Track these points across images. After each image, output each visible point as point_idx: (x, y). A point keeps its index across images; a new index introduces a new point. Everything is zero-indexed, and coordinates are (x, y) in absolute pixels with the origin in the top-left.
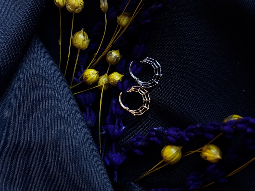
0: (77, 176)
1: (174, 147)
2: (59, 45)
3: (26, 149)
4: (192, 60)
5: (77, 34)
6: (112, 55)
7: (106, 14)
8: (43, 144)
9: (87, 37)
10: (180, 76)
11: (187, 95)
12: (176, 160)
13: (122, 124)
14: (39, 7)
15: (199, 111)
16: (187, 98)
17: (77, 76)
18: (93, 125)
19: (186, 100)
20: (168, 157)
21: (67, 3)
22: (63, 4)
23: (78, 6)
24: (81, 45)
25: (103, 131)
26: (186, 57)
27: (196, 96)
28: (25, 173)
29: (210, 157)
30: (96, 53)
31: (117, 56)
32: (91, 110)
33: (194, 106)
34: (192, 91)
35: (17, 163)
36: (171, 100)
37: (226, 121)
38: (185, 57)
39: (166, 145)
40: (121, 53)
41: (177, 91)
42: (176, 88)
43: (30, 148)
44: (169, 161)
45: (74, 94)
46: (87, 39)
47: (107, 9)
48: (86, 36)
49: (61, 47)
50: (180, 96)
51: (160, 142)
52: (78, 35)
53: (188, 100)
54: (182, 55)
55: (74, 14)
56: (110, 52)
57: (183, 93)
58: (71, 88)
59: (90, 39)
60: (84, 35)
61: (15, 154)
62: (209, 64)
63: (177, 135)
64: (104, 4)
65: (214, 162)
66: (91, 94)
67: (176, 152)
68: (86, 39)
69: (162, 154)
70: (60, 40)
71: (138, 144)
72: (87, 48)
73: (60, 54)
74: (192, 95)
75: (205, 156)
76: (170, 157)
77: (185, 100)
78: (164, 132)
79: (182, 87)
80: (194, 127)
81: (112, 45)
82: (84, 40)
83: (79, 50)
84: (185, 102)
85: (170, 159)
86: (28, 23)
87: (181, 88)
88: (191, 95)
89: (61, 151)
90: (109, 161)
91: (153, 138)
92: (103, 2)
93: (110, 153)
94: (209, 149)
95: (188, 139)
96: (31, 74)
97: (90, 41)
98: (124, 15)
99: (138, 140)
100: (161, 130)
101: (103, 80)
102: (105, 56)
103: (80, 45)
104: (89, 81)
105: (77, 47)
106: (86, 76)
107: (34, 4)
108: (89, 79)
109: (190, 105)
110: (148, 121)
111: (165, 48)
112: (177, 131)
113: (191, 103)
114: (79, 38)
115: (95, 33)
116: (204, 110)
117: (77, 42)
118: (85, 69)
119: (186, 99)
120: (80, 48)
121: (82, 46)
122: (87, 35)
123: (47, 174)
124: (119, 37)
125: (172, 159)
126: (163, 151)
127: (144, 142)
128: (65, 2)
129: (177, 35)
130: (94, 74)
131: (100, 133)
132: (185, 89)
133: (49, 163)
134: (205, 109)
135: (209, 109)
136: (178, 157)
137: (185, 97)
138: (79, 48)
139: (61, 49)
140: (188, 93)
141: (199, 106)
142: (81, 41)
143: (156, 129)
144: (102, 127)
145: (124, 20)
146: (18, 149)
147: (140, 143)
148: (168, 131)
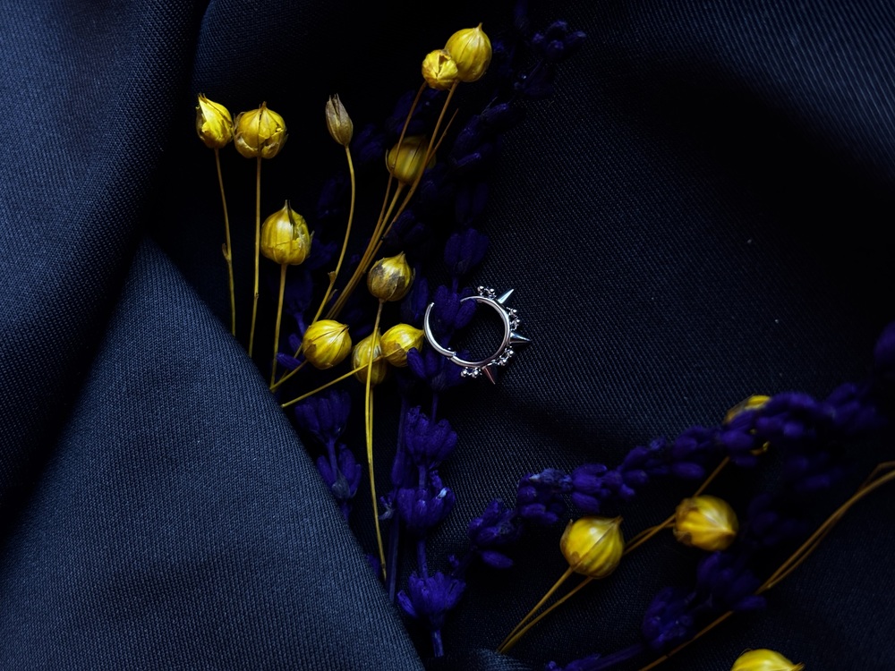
0: (312, 650)
1: (598, 522)
2: (225, 261)
3: (151, 586)
4: (616, 251)
5: (271, 221)
6: (383, 272)
7: (348, 150)
8: (201, 566)
9: (304, 226)
10: (589, 306)
11: (619, 359)
12: (607, 561)
13: (439, 480)
14: (144, 152)
15: (657, 401)
16: (618, 368)
17: (287, 348)
18: (352, 493)
19: (617, 375)
20: (581, 556)
21: (236, 132)
22: (224, 137)
23: (270, 138)
24: (288, 252)
25: (386, 510)
26: (601, 245)
27: (644, 357)
28: (154, 660)
29: (700, 534)
30: (335, 270)
31: (399, 273)
32: (343, 447)
33: (639, 388)
34: (631, 346)
35: (128, 633)
36: (573, 382)
37: (731, 417)
38: (596, 245)
39: (571, 521)
40: (410, 262)
41: (589, 350)
42: (586, 343)
43: (163, 583)
44: (588, 567)
45: (284, 405)
46: (303, 233)
47: (351, 136)
48: (300, 222)
49: (230, 266)
50: (598, 366)
51: (553, 517)
52: (275, 222)
53: (621, 373)
54: (588, 242)
55: (259, 162)
56: (377, 263)
57: (606, 354)
58: (273, 386)
59: (313, 232)
60: (292, 222)
61: (119, 608)
62: (668, 256)
63: (598, 484)
64: (339, 119)
65: (715, 546)
66: (335, 398)
67: (604, 536)
68: (299, 233)
69: (565, 548)
70: (226, 244)
71: (493, 534)
72: (306, 260)
73: (232, 288)
74: (632, 356)
75: (685, 533)
76: (587, 554)
77: (612, 375)
78: (560, 482)
79: (602, 338)
80: (644, 453)
81: (381, 242)
82: (295, 236)
83: (282, 267)
84: (615, 380)
85: (586, 562)
86: (117, 205)
87: (598, 340)
88: (628, 358)
89: (257, 579)
90: (411, 599)
91: (532, 506)
92: (335, 116)
93: (413, 578)
94: (695, 509)
95: (631, 491)
96: (143, 359)
97: (314, 236)
98: (404, 145)
99: (492, 521)
100: (550, 477)
101: (367, 352)
102: (365, 279)
103: (283, 253)
104: (321, 356)
105: (276, 259)
106: (310, 341)
107: (130, 145)
108: (319, 351)
109: (628, 387)
110: (514, 458)
111: (536, 229)
112: (600, 475)
113: (630, 380)
114: (279, 232)
115: (327, 212)
116: (670, 395)
117: (273, 244)
118: (308, 322)
119: (615, 371)
120: (286, 262)
121: (291, 253)
122: (304, 221)
123: (223, 654)
124: (398, 214)
125: (594, 561)
126: (567, 539)
127: (510, 525)
128: (228, 130)
129: (567, 184)
130: (335, 334)
131: (376, 516)
132: (609, 342)
133: (224, 621)
134: (674, 393)
135: (684, 391)
136: (613, 550)
137: (613, 366)
138: (282, 260)
139: (231, 272)
140: (620, 351)
141: (654, 385)
142: (287, 239)
143: (536, 477)
144: (382, 498)
145: (405, 163)
146: (127, 591)
147: (498, 531)
148: (573, 478)
